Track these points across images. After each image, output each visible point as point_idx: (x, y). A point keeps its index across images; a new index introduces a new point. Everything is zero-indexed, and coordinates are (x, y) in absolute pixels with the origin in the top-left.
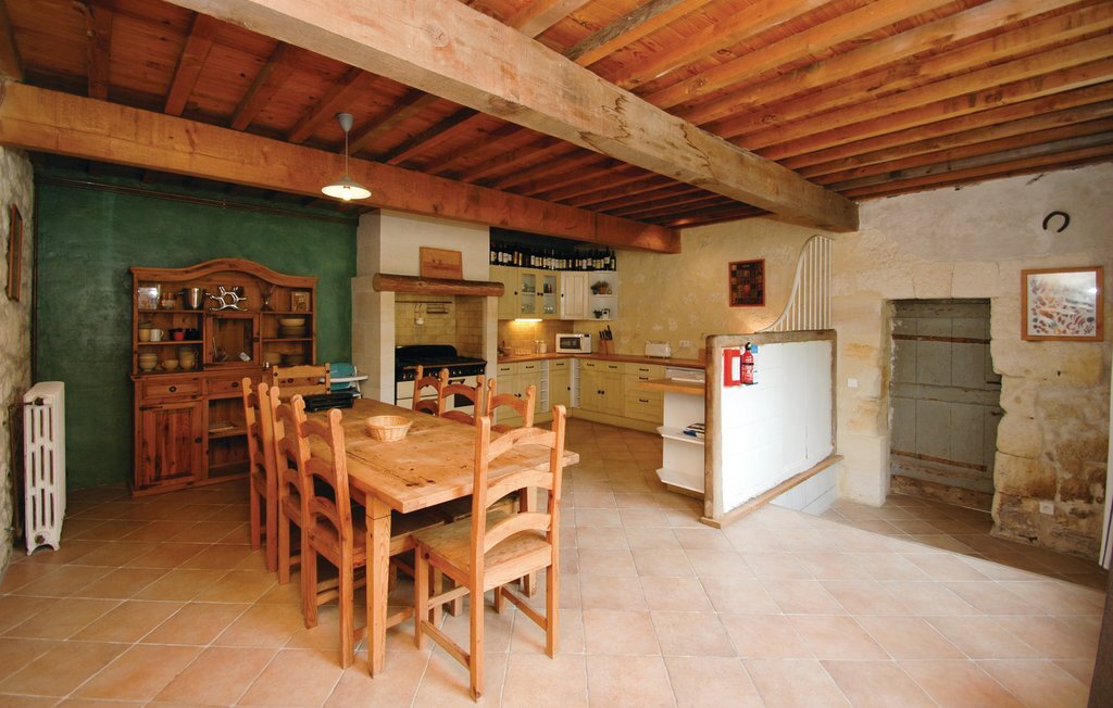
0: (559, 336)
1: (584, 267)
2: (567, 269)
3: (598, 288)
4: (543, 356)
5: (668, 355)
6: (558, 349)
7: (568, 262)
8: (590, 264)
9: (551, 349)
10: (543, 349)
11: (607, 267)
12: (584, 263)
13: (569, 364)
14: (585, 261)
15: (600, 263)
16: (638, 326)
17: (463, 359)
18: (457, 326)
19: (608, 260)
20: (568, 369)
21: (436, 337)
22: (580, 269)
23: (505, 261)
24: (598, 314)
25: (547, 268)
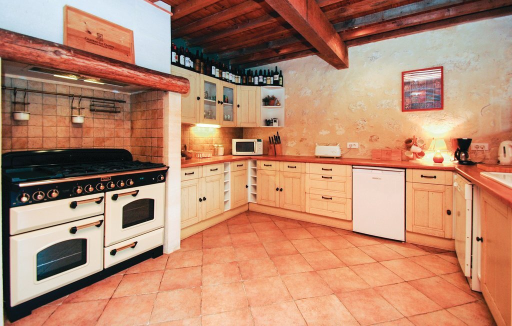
0: (235, 141)
1: (256, 83)
2: (242, 84)
3: (269, 101)
4: (221, 158)
5: (338, 155)
6: (234, 152)
7: (242, 78)
8: (261, 80)
9: (229, 152)
10: (221, 151)
11: (276, 83)
12: (256, 80)
13: (247, 165)
14: (256, 78)
15: (270, 80)
16: (305, 131)
17: (139, 165)
18: (132, 128)
19: (277, 77)
20: (246, 169)
21: (103, 140)
22: (253, 84)
23: (187, 65)
24: (268, 122)
25: (226, 80)
